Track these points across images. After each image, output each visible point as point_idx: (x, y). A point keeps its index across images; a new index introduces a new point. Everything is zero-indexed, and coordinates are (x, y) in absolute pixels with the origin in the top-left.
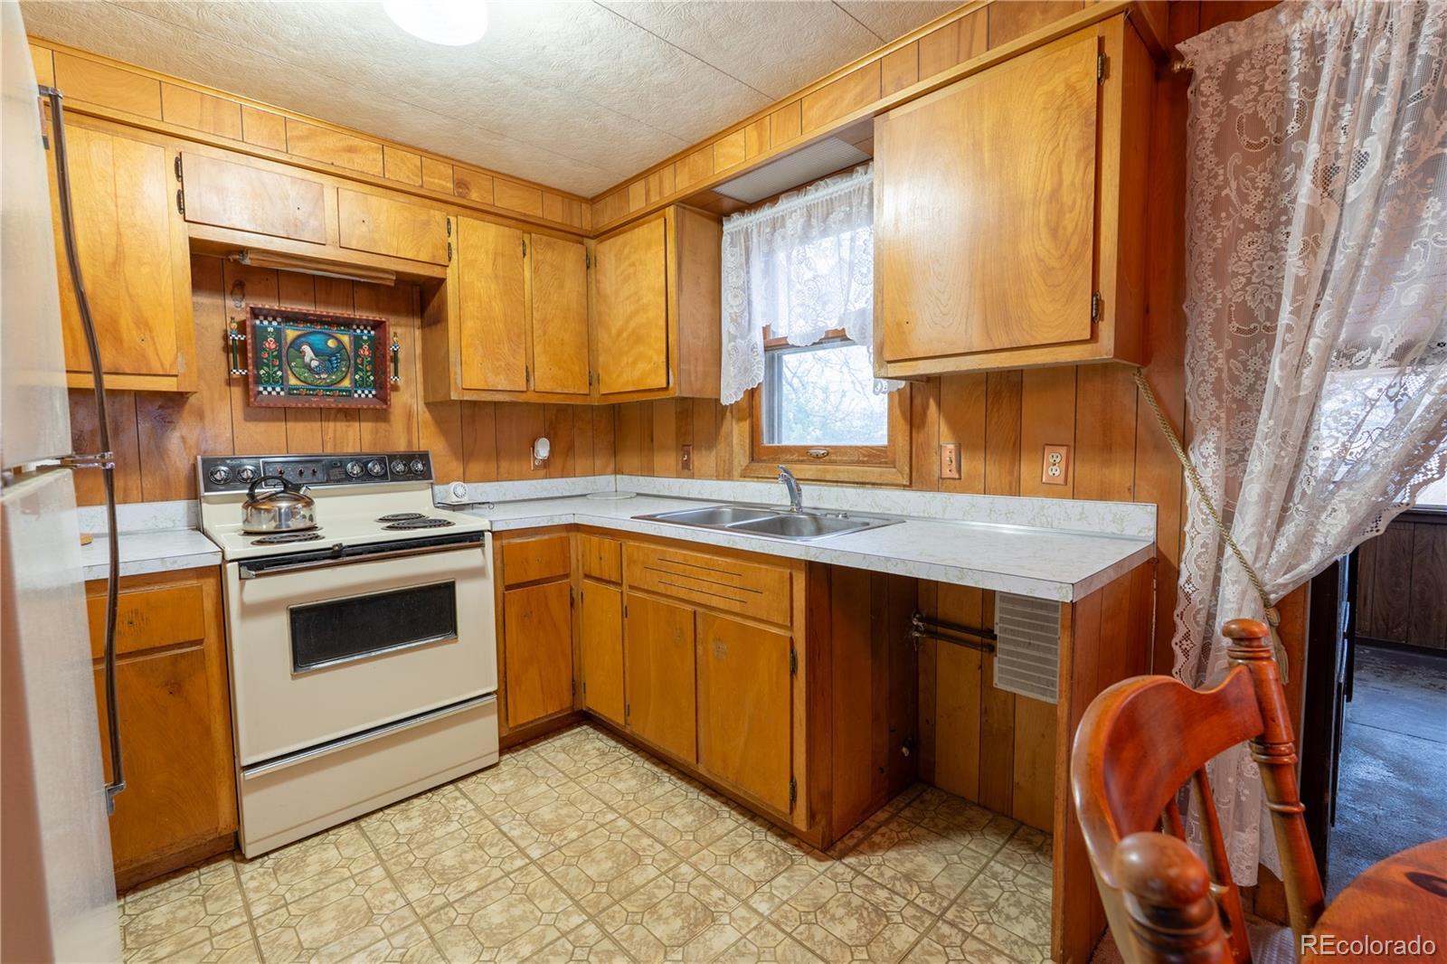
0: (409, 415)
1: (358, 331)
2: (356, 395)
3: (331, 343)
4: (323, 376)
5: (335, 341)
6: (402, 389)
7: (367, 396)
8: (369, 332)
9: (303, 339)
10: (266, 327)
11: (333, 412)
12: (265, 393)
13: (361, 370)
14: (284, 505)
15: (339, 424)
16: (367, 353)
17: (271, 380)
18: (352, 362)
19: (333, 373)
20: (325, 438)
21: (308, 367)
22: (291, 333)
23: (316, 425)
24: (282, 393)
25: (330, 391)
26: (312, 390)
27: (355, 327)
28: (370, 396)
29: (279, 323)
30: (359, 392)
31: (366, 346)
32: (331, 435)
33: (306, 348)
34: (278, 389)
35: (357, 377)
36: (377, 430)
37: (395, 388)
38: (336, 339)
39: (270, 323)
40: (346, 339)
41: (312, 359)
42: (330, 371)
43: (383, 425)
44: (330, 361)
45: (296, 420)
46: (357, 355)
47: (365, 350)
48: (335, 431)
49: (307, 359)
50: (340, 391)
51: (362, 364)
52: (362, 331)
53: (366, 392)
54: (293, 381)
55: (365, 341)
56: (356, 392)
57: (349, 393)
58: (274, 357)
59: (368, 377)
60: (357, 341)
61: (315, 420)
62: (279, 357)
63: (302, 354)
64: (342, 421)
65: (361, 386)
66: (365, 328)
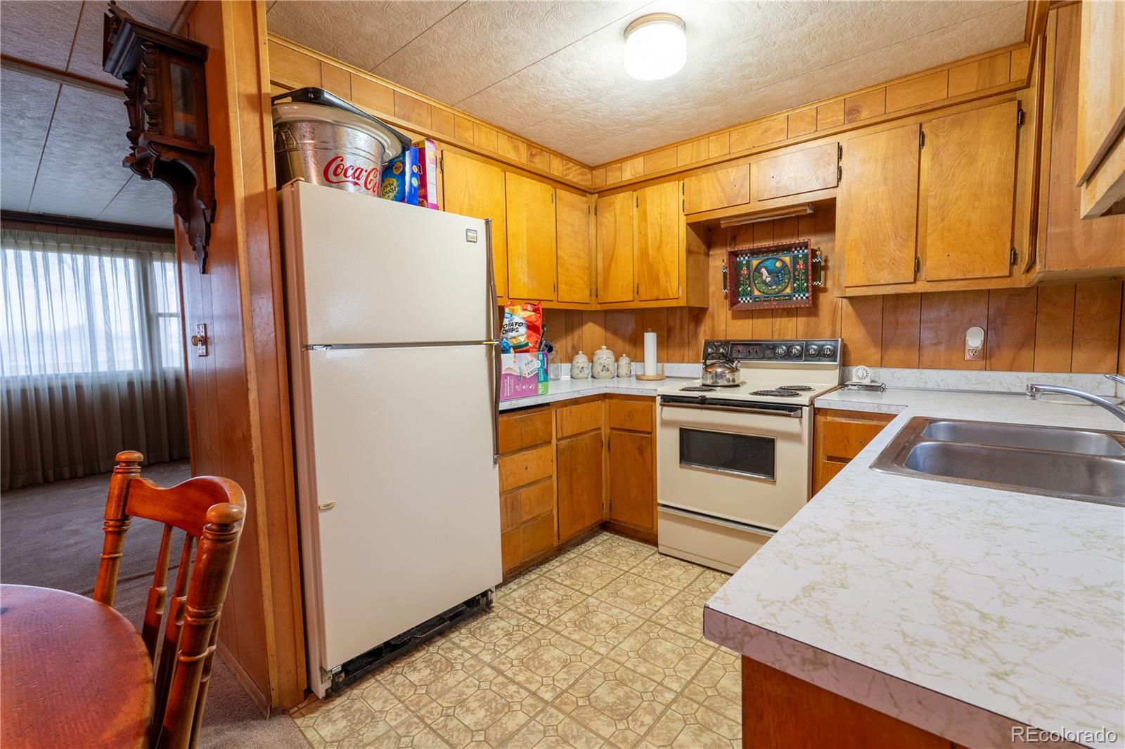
0: (834, 311)
1: (796, 252)
2: (795, 298)
3: (778, 264)
4: (774, 287)
5: (781, 263)
6: (830, 290)
7: (802, 298)
8: (803, 251)
9: (761, 265)
10: (742, 261)
11: (780, 311)
12: (742, 302)
13: (798, 280)
14: (719, 370)
15: (783, 319)
16: (802, 267)
17: (746, 294)
18: (792, 275)
19: (779, 284)
20: (775, 329)
21: (764, 282)
22: (755, 262)
23: (769, 321)
24: (751, 301)
25: (777, 297)
26: (768, 297)
27: (793, 250)
28: (804, 298)
29: (749, 258)
30: (797, 296)
31: (801, 262)
32: (777, 327)
33: (763, 270)
34: (748, 299)
35: (795, 285)
36: (809, 323)
37: (825, 290)
38: (781, 260)
39: (744, 258)
40: (787, 259)
41: (767, 277)
42: (777, 284)
43: (813, 319)
44: (778, 276)
45: (758, 318)
46: (795, 269)
47: (801, 265)
48: (780, 324)
49: (764, 278)
50: (785, 296)
51: (799, 276)
52: (798, 251)
53: (802, 295)
54: (756, 293)
55: (801, 258)
56: (794, 296)
57: (790, 297)
58: (747, 279)
59: (803, 284)
60: (795, 260)
61: (769, 318)
62: (749, 278)
63: (761, 274)
64: (785, 317)
65: (798, 291)
66: (801, 249)
